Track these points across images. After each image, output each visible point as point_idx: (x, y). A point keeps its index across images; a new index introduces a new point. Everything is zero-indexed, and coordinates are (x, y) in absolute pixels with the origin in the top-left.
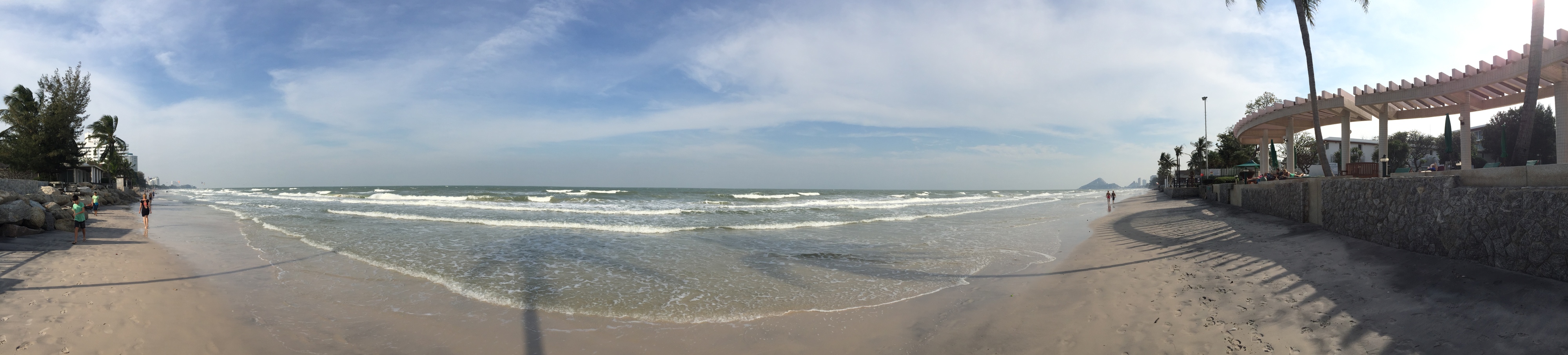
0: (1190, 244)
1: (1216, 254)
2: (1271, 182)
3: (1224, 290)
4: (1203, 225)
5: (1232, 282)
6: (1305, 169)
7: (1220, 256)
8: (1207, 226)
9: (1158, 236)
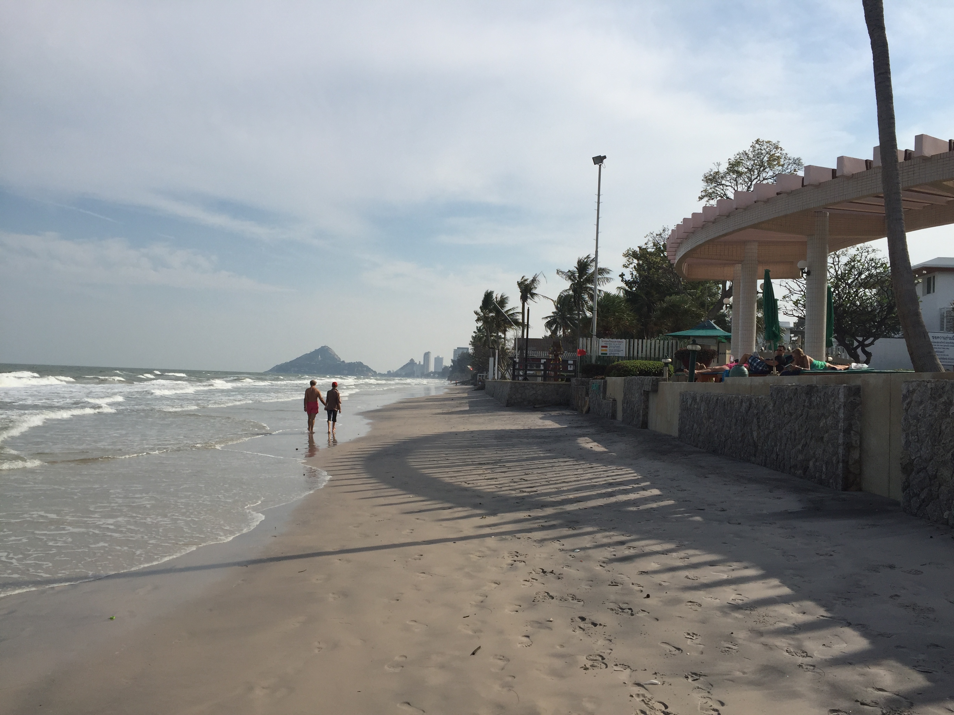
0: (549, 511)
1: (610, 537)
2: (759, 380)
3: (630, 609)
4: (580, 472)
5: (648, 596)
6: (859, 351)
7: (622, 543)
8: (589, 476)
9: (474, 491)
